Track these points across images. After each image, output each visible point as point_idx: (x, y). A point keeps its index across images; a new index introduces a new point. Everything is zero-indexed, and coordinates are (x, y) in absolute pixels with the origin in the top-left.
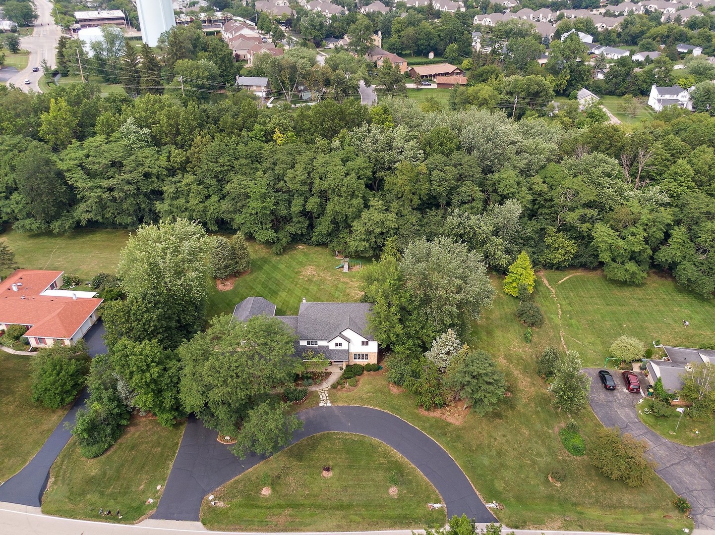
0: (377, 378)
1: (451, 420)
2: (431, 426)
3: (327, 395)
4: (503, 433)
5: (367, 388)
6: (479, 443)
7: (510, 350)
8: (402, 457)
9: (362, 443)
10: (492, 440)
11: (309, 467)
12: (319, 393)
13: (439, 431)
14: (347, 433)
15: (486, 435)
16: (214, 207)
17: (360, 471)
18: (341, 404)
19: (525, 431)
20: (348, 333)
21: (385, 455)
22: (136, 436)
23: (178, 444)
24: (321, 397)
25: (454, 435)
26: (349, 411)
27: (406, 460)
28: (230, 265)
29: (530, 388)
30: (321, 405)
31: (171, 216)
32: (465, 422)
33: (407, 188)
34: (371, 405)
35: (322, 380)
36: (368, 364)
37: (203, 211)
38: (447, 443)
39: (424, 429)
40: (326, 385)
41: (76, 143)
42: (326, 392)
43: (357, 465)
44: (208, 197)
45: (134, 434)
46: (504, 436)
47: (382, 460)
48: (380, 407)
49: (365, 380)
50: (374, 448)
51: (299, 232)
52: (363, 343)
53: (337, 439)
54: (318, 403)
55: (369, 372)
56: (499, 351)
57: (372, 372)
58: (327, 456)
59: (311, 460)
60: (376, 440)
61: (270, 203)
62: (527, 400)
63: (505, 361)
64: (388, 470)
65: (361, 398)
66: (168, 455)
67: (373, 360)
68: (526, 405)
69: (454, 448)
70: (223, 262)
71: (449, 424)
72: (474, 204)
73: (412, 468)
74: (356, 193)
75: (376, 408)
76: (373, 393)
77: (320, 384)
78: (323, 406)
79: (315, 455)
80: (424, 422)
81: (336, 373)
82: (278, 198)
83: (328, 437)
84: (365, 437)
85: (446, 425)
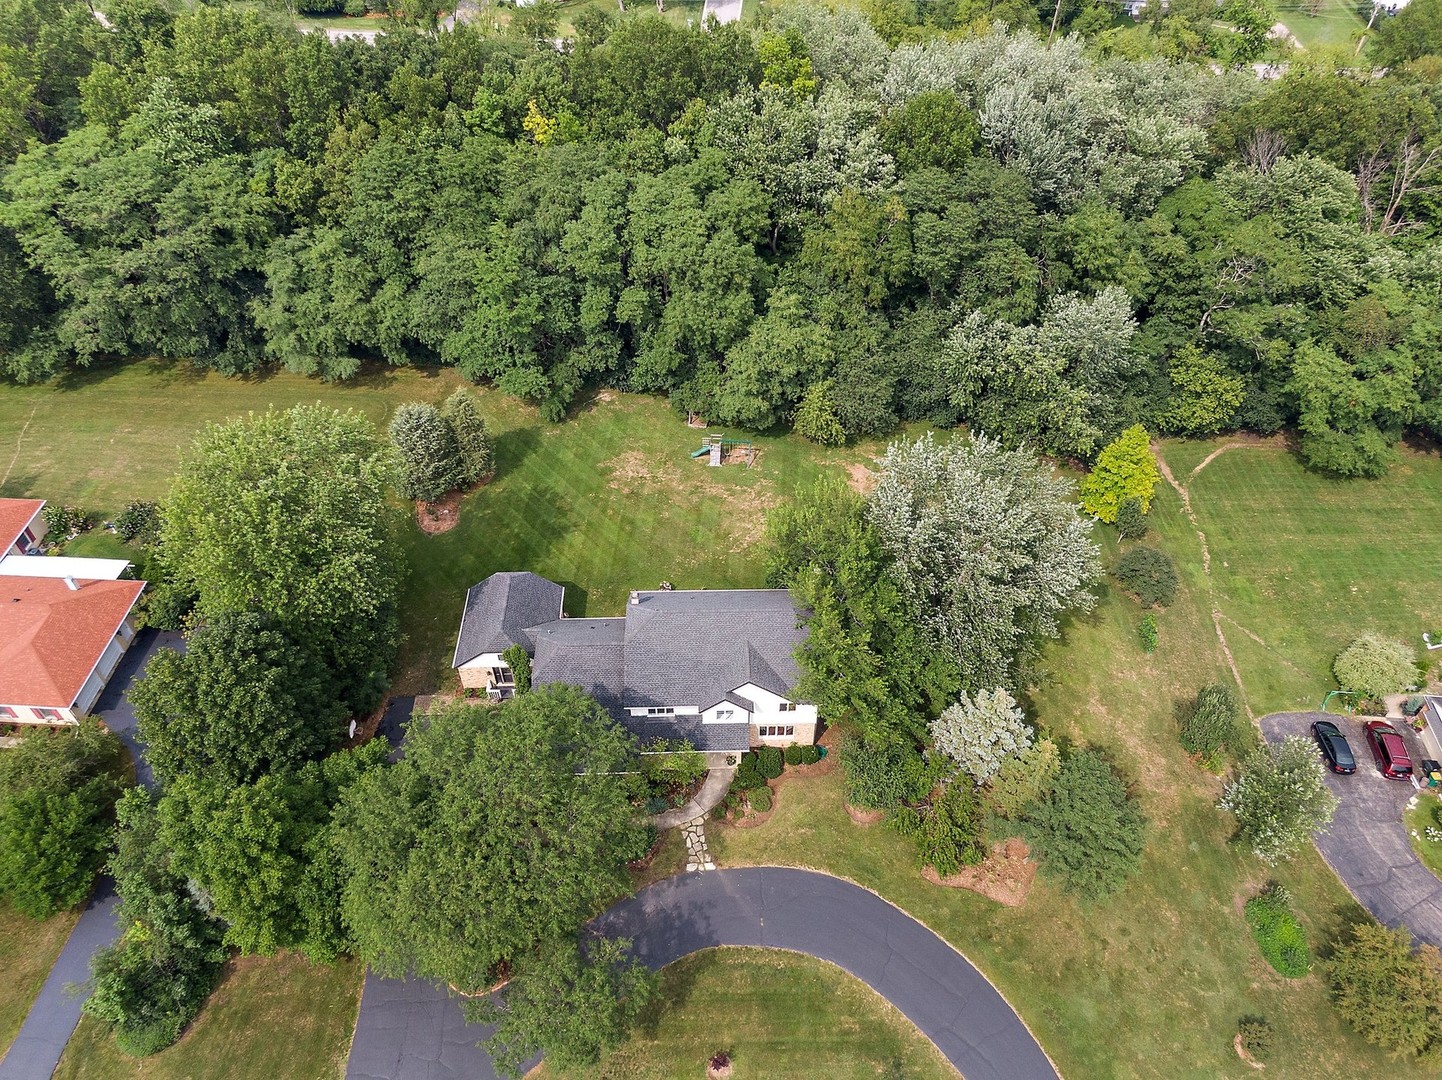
0: (817, 781)
1: (997, 894)
2: (955, 915)
3: (703, 839)
4: (1119, 922)
5: (798, 812)
6: (1067, 956)
7: (1111, 677)
8: (894, 1012)
9: (796, 975)
10: (1098, 946)
11: (676, 1051)
12: (685, 834)
13: (973, 930)
14: (758, 948)
15: (1081, 933)
16: (395, 312)
17: (798, 1056)
18: (738, 864)
19: (1168, 914)
20: (748, 692)
21: (854, 1007)
22: (252, 982)
23: (355, 1004)
24: (689, 844)
25: (1009, 940)
26: (757, 882)
27: (904, 1018)
28: (445, 470)
29: (1169, 786)
30: (690, 868)
31: (292, 336)
32: (1031, 897)
33: (860, 262)
34: (809, 863)
35: (688, 796)
36: (794, 747)
37: (368, 323)
38: (995, 963)
39: (937, 926)
40: (697, 811)
41: (38, 150)
42: (700, 831)
43: (789, 1039)
44: (378, 283)
45: (246, 978)
46: (1124, 931)
47: (848, 1022)
48: (831, 867)
49: (788, 786)
50: (826, 987)
51: (601, 367)
52: (783, 707)
53: (734, 967)
54: (682, 865)
55: (797, 767)
56: (1087, 681)
57: (804, 767)
58: (715, 1015)
59: (681, 1031)
60: (828, 966)
61: (528, 306)
62: (1165, 823)
63: (1103, 709)
64: (865, 1048)
65: (784, 846)
66: (334, 1038)
67: (805, 738)
68: (1163, 837)
69: (1009, 976)
70: (427, 466)
71: (994, 906)
72: (1018, 297)
73: (919, 1039)
74: (737, 279)
75: (822, 872)
76: (810, 826)
77: (684, 810)
78: (696, 873)
79: (686, 1017)
80: (936, 904)
81: (721, 773)
82: (546, 292)
83: (710, 960)
84: (802, 957)
85: (987, 911)
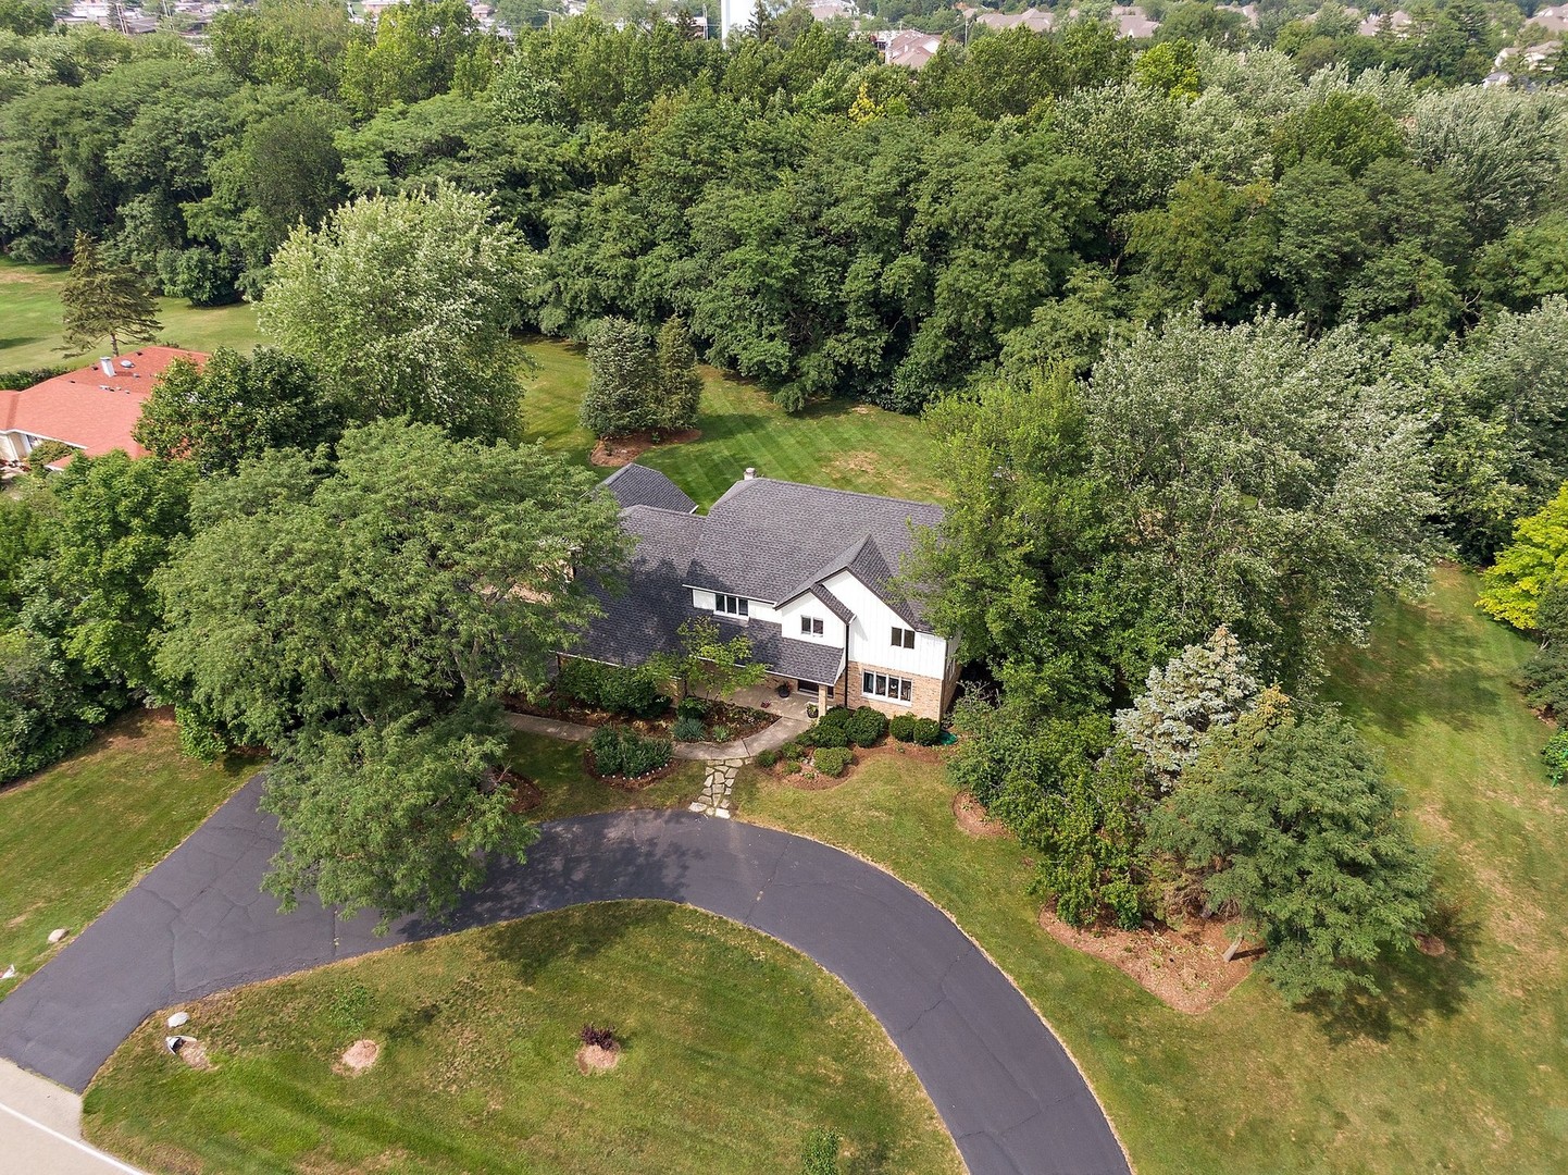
0: (927, 767)
1: (1159, 983)
2: (1072, 988)
3: (730, 783)
5: (881, 791)
6: (1258, 1113)
7: (1471, 790)
8: (909, 1079)
9: (775, 976)
10: (1326, 1119)
11: (551, 1010)
12: (709, 770)
13: (1097, 1017)
14: (739, 924)
15: (1298, 1090)
17: (724, 1083)
18: (761, 822)
20: (848, 589)
21: (847, 1049)
24: (708, 782)
25: (1156, 1051)
26: (778, 854)
27: (923, 1094)
29: (1543, 947)
32: (1221, 1010)
34: (867, 851)
35: (738, 734)
36: (909, 719)
38: (1118, 1077)
39: (1039, 990)
40: (740, 753)
42: (732, 773)
43: (725, 1055)
44: (647, 246)
47: (827, 1066)
48: (896, 865)
49: (879, 764)
50: (814, 1006)
52: (896, 637)
53: (691, 936)
54: (686, 800)
55: (904, 745)
57: (914, 747)
58: (634, 988)
59: (569, 987)
60: (831, 981)
64: (837, 1112)
65: (839, 821)
67: (926, 706)
69: (1139, 1105)
71: (1145, 999)
73: (935, 1134)
75: (881, 867)
76: (889, 812)
78: (698, 815)
79: (589, 972)
80: (1047, 963)
83: (661, 915)
84: (798, 956)
85: (1132, 1000)
